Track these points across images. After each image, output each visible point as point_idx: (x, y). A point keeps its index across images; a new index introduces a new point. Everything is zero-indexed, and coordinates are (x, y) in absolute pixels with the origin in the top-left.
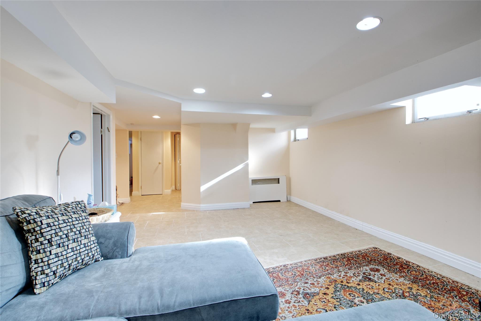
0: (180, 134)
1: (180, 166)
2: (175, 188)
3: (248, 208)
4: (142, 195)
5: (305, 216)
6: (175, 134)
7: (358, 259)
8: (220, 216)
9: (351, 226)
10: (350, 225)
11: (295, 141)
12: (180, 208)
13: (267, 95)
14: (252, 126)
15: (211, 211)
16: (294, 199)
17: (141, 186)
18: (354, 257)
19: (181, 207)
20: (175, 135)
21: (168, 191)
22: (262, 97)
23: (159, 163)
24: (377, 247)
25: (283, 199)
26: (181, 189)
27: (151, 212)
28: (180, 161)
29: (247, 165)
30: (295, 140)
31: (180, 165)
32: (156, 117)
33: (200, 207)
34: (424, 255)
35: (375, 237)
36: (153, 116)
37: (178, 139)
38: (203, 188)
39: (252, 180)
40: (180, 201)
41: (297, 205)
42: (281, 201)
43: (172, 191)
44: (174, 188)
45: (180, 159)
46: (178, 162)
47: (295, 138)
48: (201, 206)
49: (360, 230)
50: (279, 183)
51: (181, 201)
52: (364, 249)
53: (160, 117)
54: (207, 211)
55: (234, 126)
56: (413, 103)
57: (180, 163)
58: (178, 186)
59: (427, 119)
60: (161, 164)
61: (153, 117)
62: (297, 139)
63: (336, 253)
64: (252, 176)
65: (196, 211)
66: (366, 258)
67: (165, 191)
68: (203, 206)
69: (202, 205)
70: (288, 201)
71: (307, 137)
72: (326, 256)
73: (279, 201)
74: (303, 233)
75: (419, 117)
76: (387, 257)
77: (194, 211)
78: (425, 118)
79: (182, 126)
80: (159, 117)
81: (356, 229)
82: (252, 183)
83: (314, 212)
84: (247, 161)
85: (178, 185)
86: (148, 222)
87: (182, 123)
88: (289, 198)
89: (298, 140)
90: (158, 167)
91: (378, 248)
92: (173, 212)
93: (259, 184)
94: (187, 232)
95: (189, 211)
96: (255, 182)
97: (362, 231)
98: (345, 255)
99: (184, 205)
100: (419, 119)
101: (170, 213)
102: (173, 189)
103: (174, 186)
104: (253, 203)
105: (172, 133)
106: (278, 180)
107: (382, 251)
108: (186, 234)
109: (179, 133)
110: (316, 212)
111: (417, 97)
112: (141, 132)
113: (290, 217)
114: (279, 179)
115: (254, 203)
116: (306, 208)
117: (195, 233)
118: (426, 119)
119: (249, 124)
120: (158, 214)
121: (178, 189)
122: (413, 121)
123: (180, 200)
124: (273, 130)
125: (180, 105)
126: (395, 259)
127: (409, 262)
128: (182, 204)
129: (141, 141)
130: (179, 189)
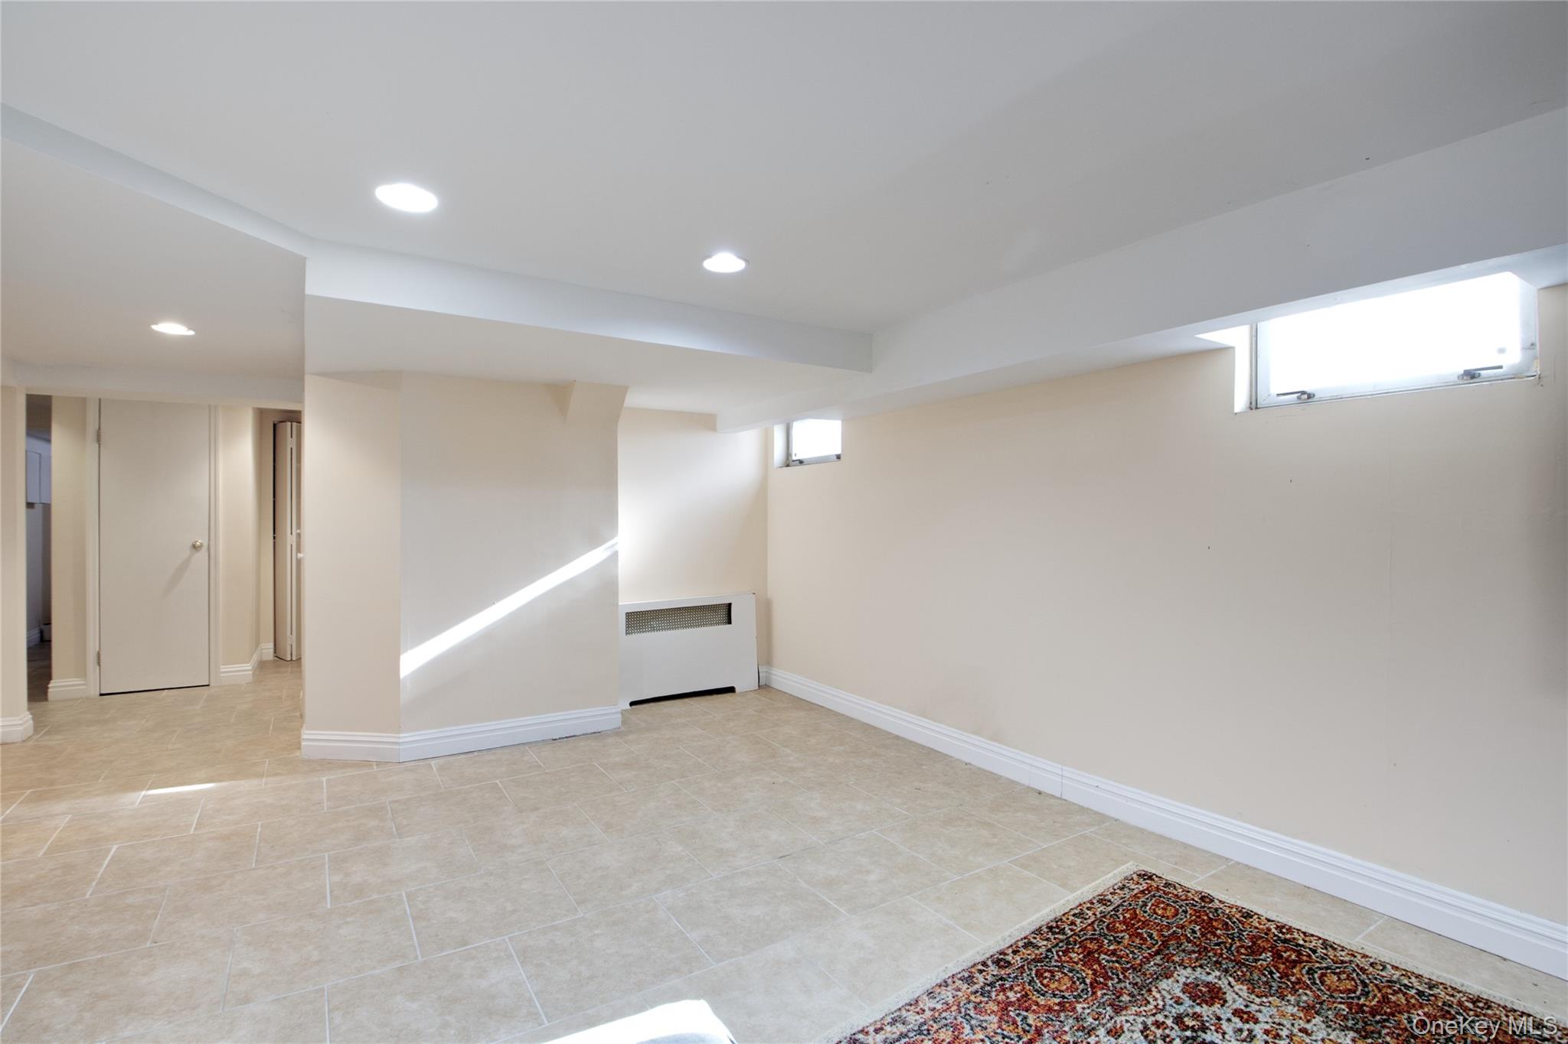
0: (300, 423)
1: (299, 562)
2: (275, 652)
3: (617, 733)
4: (101, 695)
5: (842, 748)
6: (276, 420)
7: (1119, 943)
8: (498, 782)
9: (1017, 779)
10: (1012, 777)
11: (788, 466)
12: (298, 754)
13: (725, 263)
14: (635, 399)
15: (451, 758)
16: (785, 679)
17: (99, 654)
18: (1100, 935)
19: (299, 749)
20: (275, 425)
21: (240, 671)
22: (702, 267)
23: (194, 547)
24: (1151, 870)
25: (744, 682)
26: (300, 658)
27: (142, 790)
28: (299, 535)
29: (614, 556)
30: (788, 462)
31: (300, 555)
32: (171, 329)
33: (397, 747)
34: (1309, 888)
35: (1116, 820)
36: (156, 324)
37: (290, 443)
38: (412, 661)
39: (628, 615)
40: (298, 714)
41: (798, 703)
42: (737, 690)
43: (262, 665)
44: (272, 650)
45: (299, 526)
46: (291, 539)
47: (788, 454)
48: (401, 741)
49: (1053, 797)
50: (730, 622)
51: (302, 716)
52: (1111, 884)
53: (192, 333)
54: (433, 762)
55: (559, 393)
56: (1254, 339)
57: (299, 550)
58: (289, 642)
59: (1309, 397)
60: (204, 550)
61: (154, 327)
62: (794, 458)
63: (1024, 923)
64: (631, 600)
65: (378, 764)
66: (1140, 931)
67: (223, 668)
68: (412, 741)
69: (405, 737)
70: (764, 687)
71: (839, 452)
72: (998, 949)
73: (731, 690)
74: (863, 835)
75: (1275, 390)
76: (1209, 917)
77: (366, 764)
78: (1303, 393)
79: (310, 383)
80: (190, 329)
81: (1040, 793)
82: (628, 627)
83: (867, 729)
84: (612, 538)
85: (289, 640)
86: (115, 847)
87: (309, 366)
88: (764, 674)
89: (801, 462)
90: (185, 564)
91: (1157, 876)
92: (262, 776)
93: (653, 629)
94: (331, 892)
95: (345, 765)
96: (638, 620)
97: (1060, 799)
98: (1062, 931)
99: (314, 738)
100: (1278, 395)
101: (245, 785)
102: (264, 659)
103: (271, 645)
104: (632, 704)
105: (261, 414)
106: (724, 612)
107: (1175, 888)
108: (329, 906)
109: (294, 417)
110: (875, 728)
111: (1268, 318)
112: (100, 400)
113: (791, 758)
114: (730, 605)
115: (634, 707)
116: (836, 714)
117: (375, 896)
118: (1306, 396)
119: (622, 391)
120: (178, 793)
121: (289, 659)
122: (1251, 403)
123: (294, 716)
124: (707, 422)
125: (297, 269)
126: (1237, 919)
127: (1290, 930)
128: (307, 734)
129: (97, 445)
130: (294, 658)
